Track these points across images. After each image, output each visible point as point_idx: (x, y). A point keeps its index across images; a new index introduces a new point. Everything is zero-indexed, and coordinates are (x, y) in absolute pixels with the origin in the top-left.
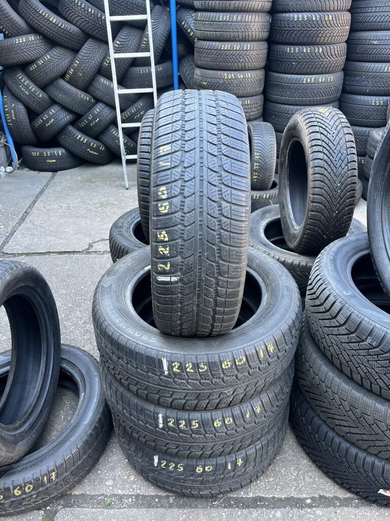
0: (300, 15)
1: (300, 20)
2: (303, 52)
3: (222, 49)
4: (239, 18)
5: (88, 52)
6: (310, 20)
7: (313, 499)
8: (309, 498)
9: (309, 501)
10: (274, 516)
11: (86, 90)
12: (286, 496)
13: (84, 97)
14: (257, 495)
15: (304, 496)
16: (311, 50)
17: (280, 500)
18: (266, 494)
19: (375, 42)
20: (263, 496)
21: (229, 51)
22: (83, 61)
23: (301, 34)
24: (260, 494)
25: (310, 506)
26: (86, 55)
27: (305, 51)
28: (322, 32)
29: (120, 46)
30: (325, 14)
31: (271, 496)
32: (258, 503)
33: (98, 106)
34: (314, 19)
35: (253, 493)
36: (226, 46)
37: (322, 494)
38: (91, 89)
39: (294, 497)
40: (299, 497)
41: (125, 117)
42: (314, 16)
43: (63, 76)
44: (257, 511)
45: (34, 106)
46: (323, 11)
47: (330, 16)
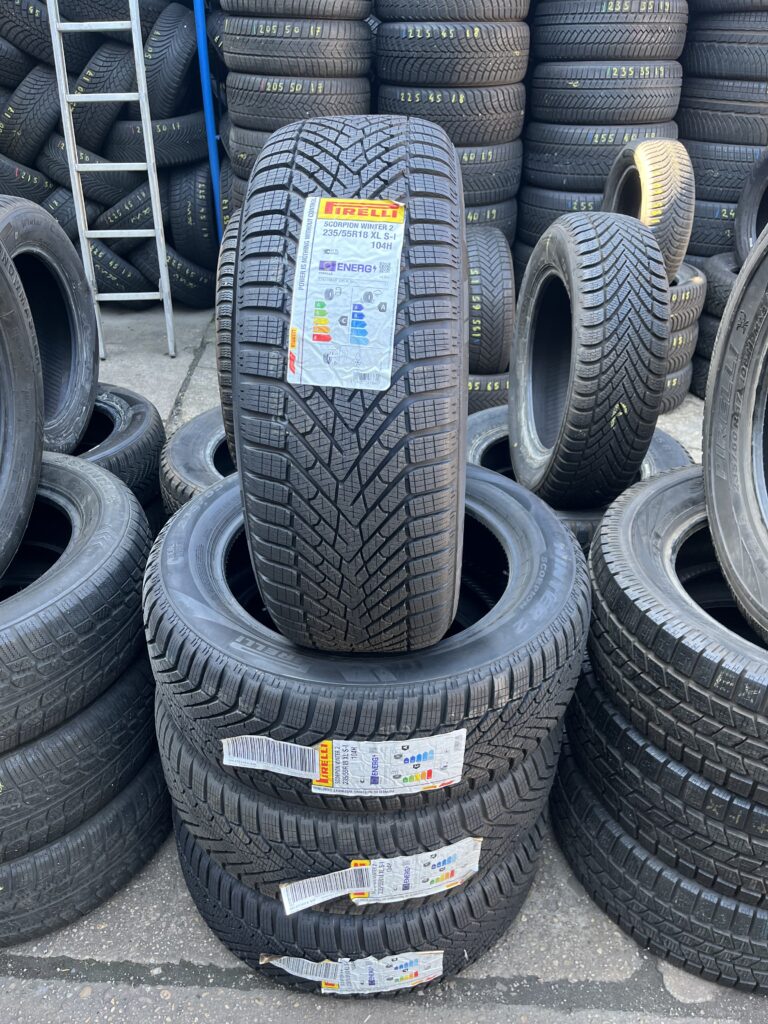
0: (419, 27)
1: (419, 36)
2: (429, 101)
3: (268, 89)
4: (297, 31)
5: (33, 91)
6: (436, 37)
7: (166, 968)
8: (158, 966)
9: (156, 971)
10: (77, 995)
11: (32, 163)
12: (115, 959)
13: (26, 176)
14: (60, 954)
15: (152, 961)
16: (442, 98)
17: (102, 966)
18: (77, 954)
19: (575, 84)
20: (72, 956)
21: (281, 95)
22: (21, 107)
23: (421, 65)
24: (67, 954)
25: (154, 981)
26: (29, 96)
27: (432, 99)
28: (462, 62)
29: (94, 81)
30: (465, 25)
31: (87, 957)
32: (58, 969)
33: (57, 196)
34: (444, 35)
35: (55, 950)
36: (275, 84)
37: (187, 959)
38: (43, 162)
39: (131, 962)
40: (140, 961)
41: (113, 218)
42: (446, 30)
44: (48, 984)
46: (463, 20)
47: (477, 30)
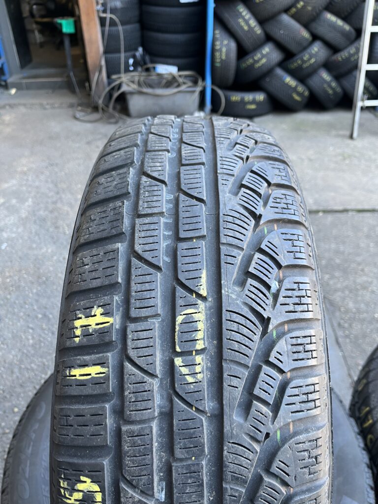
33: (316, 45)
38: (313, 25)
43: (286, 11)
45: (247, 43)
